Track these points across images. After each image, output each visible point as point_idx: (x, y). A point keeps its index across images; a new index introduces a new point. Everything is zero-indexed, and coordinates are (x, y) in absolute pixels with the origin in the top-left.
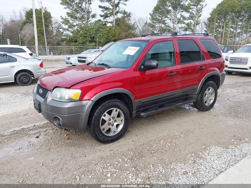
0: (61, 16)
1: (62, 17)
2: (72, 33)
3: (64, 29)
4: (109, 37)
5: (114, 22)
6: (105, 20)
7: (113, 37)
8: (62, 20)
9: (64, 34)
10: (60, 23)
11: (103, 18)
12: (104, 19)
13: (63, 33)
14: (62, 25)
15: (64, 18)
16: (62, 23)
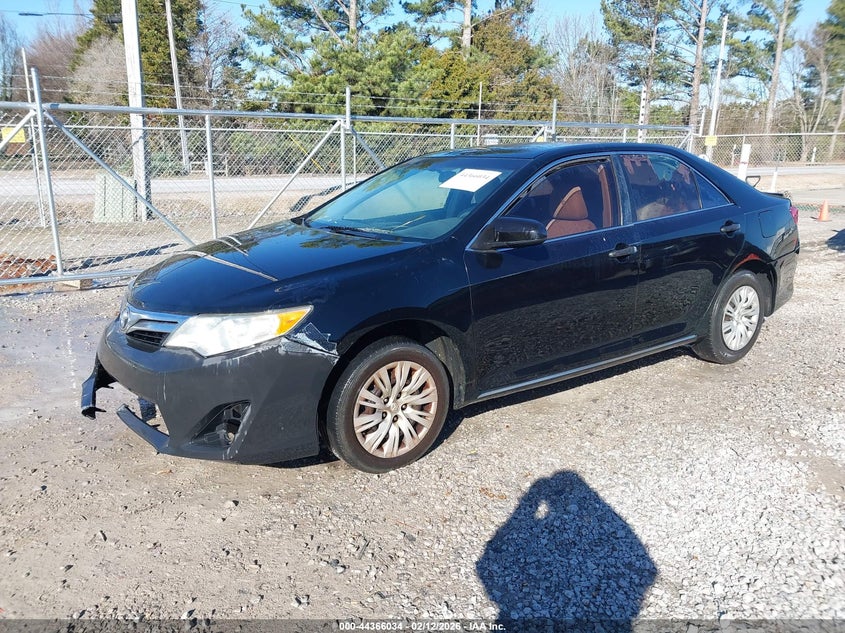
0: (243, 6)
1: (246, 9)
2: (292, 77)
3: (259, 62)
4: (447, 94)
5: (467, 32)
6: (428, 26)
7: (465, 94)
8: (246, 23)
9: (257, 81)
10: (241, 33)
11: (415, 15)
12: (417, 20)
13: (251, 76)
14: (247, 41)
15: (257, 12)
16: (249, 34)
